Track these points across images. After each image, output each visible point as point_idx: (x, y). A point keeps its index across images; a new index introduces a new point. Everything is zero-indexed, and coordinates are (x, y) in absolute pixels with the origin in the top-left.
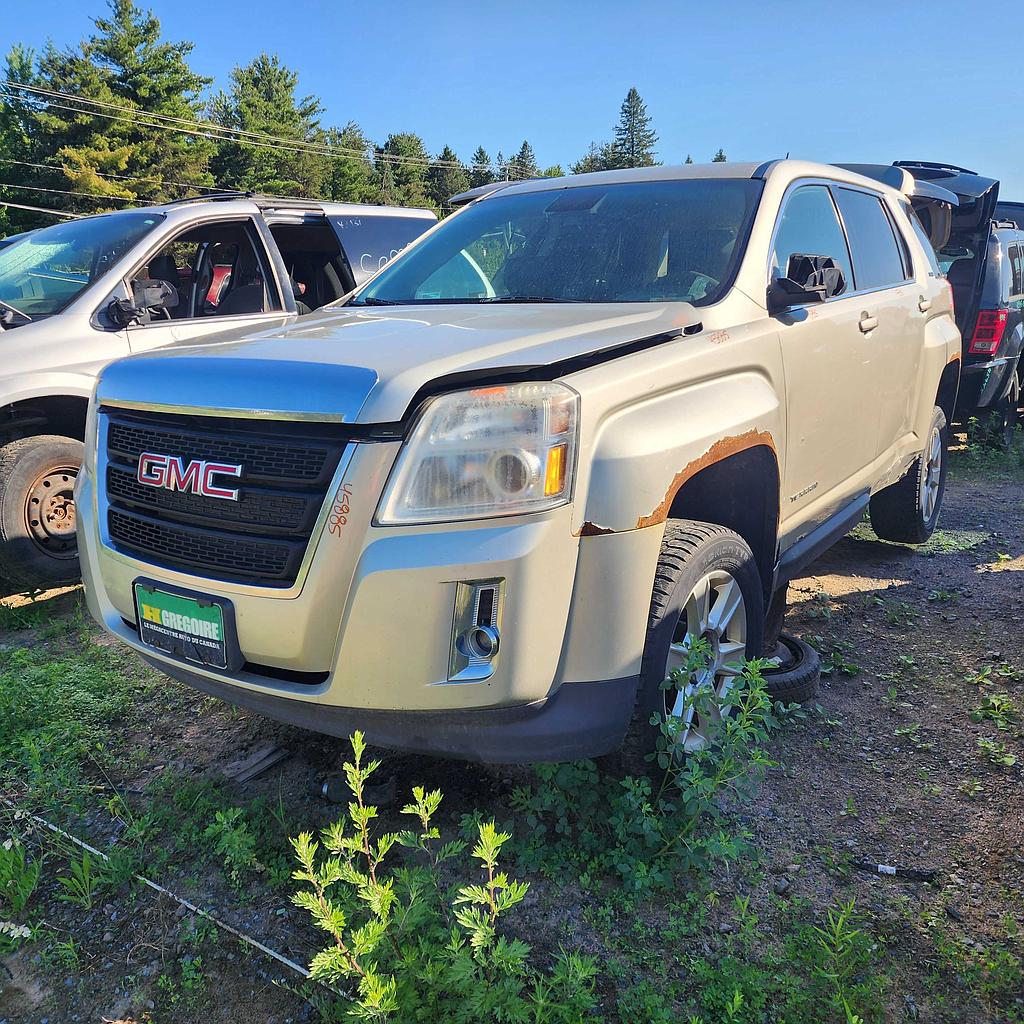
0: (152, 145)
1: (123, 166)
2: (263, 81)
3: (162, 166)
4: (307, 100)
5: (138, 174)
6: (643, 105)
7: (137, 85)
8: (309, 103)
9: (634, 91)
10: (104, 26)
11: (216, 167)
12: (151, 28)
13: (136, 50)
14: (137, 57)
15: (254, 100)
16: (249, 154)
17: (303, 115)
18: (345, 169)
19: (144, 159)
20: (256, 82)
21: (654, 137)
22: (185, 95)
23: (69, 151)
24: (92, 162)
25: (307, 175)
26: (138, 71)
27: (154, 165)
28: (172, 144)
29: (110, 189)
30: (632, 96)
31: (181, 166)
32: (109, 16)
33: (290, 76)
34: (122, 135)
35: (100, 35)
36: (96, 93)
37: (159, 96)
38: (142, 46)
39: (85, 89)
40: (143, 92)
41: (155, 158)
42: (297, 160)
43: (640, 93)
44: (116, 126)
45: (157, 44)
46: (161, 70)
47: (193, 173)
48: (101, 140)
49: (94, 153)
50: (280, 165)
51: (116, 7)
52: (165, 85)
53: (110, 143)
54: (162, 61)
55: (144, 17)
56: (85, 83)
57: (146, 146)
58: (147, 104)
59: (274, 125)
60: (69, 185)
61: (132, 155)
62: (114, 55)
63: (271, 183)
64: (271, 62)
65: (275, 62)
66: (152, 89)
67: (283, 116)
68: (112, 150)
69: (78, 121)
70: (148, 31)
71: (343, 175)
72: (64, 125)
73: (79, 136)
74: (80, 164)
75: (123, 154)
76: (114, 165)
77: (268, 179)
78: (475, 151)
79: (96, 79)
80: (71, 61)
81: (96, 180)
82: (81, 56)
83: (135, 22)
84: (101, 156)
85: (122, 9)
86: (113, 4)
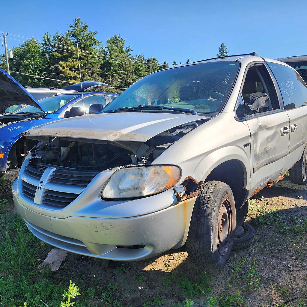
0: (85, 61)
1: (76, 67)
2: (115, 42)
3: (87, 67)
4: (128, 48)
6: (226, 48)
7: (81, 44)
8: (128, 49)
9: (223, 44)
10: (72, 27)
11: (102, 67)
12: (85, 27)
13: (81, 34)
14: (81, 37)
15: (113, 48)
16: (112, 63)
17: (127, 52)
18: (139, 67)
19: (82, 65)
20: (113, 42)
22: (94, 46)
23: (61, 63)
24: (68, 66)
25: (128, 69)
26: (81, 40)
27: (85, 67)
28: (90, 61)
29: (73, 74)
30: (223, 45)
31: (93, 67)
32: (73, 24)
33: (123, 41)
34: (76, 58)
35: (71, 30)
36: (70, 46)
37: (87, 47)
38: (83, 33)
39: (67, 45)
40: (83, 46)
41: (85, 65)
42: (125, 65)
43: (225, 44)
44: (75, 56)
45: (87, 32)
46: (88, 39)
47: (96, 69)
48: (71, 60)
49: (68, 64)
50: (120, 66)
51: (76, 21)
52: (89, 44)
53: (73, 61)
54: (88, 37)
55: (83, 24)
56: (67, 43)
57: (83, 61)
58: (84, 49)
59: (119, 55)
60: (61, 73)
62: (74, 35)
63: (118, 72)
64: (117, 37)
65: (119, 37)
66: (85, 45)
67: (121, 52)
68: (73, 63)
69: (64, 54)
70: (84, 28)
71: (138, 69)
72: (60, 56)
73: (65, 59)
74: (65, 67)
75: (77, 64)
76: (74, 67)
77: (117, 71)
78: (173, 62)
79: (70, 42)
80: (62, 37)
81: (69, 71)
82: (65, 36)
83: (81, 26)
84: (70, 64)
85: (77, 22)
86: (75, 21)
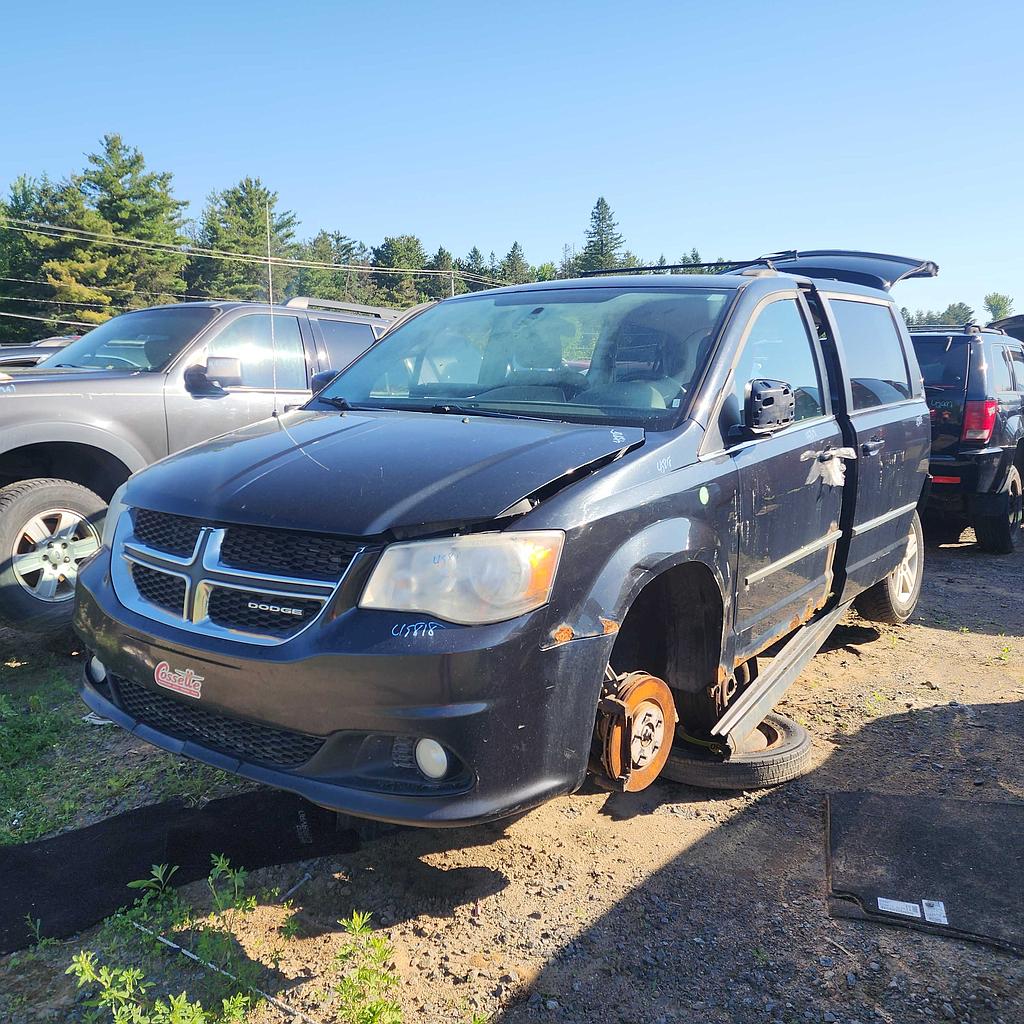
0: (128, 258)
1: (102, 275)
2: (246, 200)
3: (137, 274)
4: (284, 214)
5: (116, 282)
6: (611, 211)
7: (119, 209)
8: (286, 217)
9: (602, 199)
10: (95, 159)
11: (189, 275)
12: (136, 161)
13: (121, 179)
14: (124, 184)
17: (280, 227)
19: (122, 269)
20: (239, 201)
21: (621, 240)
23: (53, 264)
24: (73, 272)
26: (122, 197)
27: (130, 274)
29: (89, 293)
30: (601, 203)
31: (153, 274)
32: (101, 152)
33: (271, 195)
34: (103, 250)
35: (94, 167)
37: (138, 217)
38: (127, 176)
39: (71, 213)
40: (124, 215)
41: (133, 268)
43: (607, 201)
44: (98, 242)
45: (142, 174)
46: (142, 195)
47: (167, 279)
48: (80, 253)
49: (76, 265)
51: (108, 145)
52: (144, 208)
53: (92, 257)
54: (143, 188)
55: (131, 153)
56: (72, 208)
57: (124, 259)
58: (127, 224)
60: (52, 292)
61: (110, 266)
62: (102, 183)
63: (237, 286)
64: (254, 184)
65: (258, 183)
66: (133, 212)
67: (256, 230)
68: (93, 262)
69: (64, 239)
70: (133, 164)
72: (52, 242)
73: (63, 252)
74: (62, 274)
75: (101, 266)
76: (94, 275)
77: (234, 284)
78: (469, 250)
81: (76, 288)
83: (123, 157)
84: (81, 267)
85: (112, 145)
86: (105, 143)
